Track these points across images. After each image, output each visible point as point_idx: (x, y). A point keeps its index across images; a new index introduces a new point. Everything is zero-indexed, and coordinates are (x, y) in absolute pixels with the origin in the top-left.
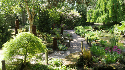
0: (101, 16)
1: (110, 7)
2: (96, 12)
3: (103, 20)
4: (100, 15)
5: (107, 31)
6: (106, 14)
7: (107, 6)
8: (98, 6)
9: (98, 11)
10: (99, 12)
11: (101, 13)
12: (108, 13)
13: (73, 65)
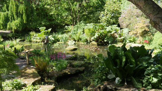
0: (12, 21)
1: (24, 10)
2: (4, 15)
3: (17, 26)
4: (10, 20)
5: (23, 39)
6: (19, 19)
7: (19, 9)
8: (5, 8)
9: (7, 14)
10: (9, 16)
11: (11, 17)
12: (22, 18)
13: (38, 81)
